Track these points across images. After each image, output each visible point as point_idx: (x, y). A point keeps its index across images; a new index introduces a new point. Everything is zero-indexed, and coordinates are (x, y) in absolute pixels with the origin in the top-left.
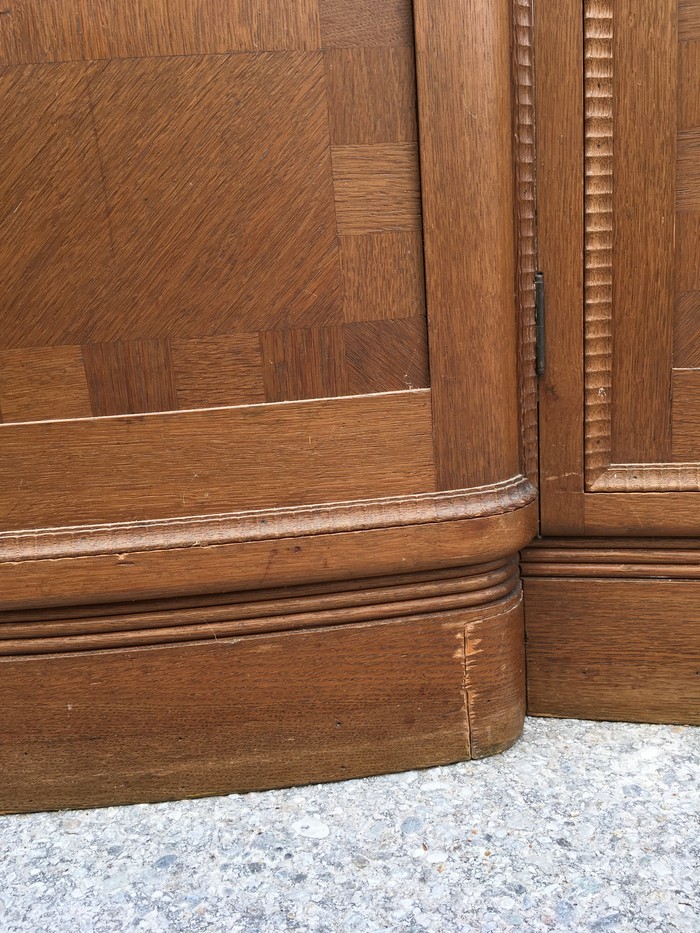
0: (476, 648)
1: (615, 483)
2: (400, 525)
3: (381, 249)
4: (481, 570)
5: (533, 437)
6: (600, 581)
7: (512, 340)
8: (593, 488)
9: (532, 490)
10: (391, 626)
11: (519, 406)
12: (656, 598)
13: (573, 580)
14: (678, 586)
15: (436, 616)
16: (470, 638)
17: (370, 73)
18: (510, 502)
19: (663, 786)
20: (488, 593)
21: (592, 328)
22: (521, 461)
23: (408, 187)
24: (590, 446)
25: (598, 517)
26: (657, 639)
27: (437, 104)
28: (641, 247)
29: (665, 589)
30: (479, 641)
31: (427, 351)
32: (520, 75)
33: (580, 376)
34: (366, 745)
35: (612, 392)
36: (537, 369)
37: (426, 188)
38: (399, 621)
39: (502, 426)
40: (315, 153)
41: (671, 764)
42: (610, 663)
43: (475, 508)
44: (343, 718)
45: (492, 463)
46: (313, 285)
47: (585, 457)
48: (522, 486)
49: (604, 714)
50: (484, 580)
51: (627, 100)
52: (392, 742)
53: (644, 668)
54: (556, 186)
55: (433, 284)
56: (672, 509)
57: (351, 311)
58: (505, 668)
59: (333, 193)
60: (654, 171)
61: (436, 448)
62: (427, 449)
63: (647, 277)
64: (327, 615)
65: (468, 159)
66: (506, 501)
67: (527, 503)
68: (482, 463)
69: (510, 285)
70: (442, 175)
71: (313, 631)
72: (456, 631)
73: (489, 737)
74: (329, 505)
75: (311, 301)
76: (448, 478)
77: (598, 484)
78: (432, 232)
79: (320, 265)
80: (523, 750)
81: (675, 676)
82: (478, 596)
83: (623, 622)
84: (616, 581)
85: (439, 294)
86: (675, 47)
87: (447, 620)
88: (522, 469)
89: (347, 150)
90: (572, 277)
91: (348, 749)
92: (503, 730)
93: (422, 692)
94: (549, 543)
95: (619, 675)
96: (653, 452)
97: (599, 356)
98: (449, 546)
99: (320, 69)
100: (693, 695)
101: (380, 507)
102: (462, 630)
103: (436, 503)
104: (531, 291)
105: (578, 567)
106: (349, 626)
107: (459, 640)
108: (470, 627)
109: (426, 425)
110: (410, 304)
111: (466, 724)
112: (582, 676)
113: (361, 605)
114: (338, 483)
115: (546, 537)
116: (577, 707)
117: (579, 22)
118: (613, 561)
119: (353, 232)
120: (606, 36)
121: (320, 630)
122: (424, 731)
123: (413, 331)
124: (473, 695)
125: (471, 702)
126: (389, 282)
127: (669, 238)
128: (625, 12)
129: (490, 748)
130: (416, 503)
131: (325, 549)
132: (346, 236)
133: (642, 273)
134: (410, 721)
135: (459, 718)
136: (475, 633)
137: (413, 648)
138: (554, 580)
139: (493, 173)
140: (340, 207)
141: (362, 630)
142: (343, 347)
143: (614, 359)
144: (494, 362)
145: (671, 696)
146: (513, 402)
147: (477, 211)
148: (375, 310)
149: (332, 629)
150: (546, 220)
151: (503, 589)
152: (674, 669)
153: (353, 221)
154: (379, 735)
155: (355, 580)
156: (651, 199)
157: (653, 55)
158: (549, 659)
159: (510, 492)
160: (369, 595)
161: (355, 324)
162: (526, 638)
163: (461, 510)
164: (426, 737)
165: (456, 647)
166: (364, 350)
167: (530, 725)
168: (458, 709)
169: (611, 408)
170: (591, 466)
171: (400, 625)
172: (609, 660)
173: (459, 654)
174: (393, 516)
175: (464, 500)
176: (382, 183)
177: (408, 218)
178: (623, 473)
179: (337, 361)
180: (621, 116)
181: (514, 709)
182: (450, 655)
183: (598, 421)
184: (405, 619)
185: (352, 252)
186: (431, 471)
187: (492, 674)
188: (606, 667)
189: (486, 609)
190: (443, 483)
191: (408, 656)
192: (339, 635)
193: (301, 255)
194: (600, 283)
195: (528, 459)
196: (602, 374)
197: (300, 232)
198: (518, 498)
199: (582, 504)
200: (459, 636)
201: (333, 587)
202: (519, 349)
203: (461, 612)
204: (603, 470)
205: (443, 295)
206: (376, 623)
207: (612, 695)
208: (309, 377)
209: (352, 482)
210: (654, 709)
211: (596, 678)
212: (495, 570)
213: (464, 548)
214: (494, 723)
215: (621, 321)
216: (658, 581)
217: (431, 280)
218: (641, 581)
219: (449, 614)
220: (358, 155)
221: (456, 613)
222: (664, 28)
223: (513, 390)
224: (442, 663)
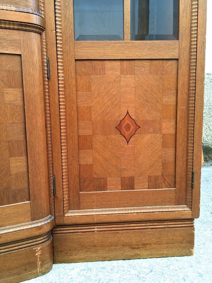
0: (41, 252)
1: (70, 215)
2: (23, 230)
3: (20, 176)
4: (41, 236)
5: (53, 207)
6: (68, 234)
7: (48, 190)
8: (65, 216)
9: (53, 218)
10: (22, 250)
11: (50, 202)
12: (79, 237)
13: (63, 234)
14: (83, 234)
15: (31, 247)
16: (39, 251)
17: (18, 145)
18: (47, 222)
19: (77, 277)
20: (43, 240)
21: (64, 185)
22: (50, 212)
23: (26, 164)
24: (64, 208)
25: (66, 222)
26: (79, 245)
27: (31, 150)
28: (73, 170)
29: (80, 235)
30: (41, 251)
31: (29, 194)
32: (48, 141)
33: (62, 194)
34: (16, 276)
35: (69, 197)
36: (54, 194)
37: (29, 165)
38: (23, 249)
39: (46, 207)
40: (6, 159)
41: (80, 271)
42: (70, 251)
43: (39, 224)
44: (11, 271)
45: (43, 214)
46: (5, 183)
47: (64, 210)
48: (50, 218)
49: (70, 262)
50: (42, 238)
51: (69, 145)
52: (22, 275)
53: (77, 251)
54: (56, 160)
55: (30, 182)
56: (80, 220)
57: (13, 188)
58: (47, 255)
59: (10, 166)
60: (74, 157)
61: (31, 213)
62: (30, 213)
63: (74, 176)
64: (7, 250)
65: (37, 159)
66: (46, 222)
67: (51, 221)
68: (41, 215)
69: (47, 179)
70: (32, 162)
71: (4, 253)
72: (36, 249)
73: (44, 271)
74: (8, 227)
75: (4, 186)
76: (34, 218)
77: (66, 215)
78: (30, 172)
79: (7, 180)
80: (51, 272)
81: (83, 252)
82: (41, 242)
83: (72, 242)
84: (71, 234)
85: (32, 183)
86: (77, 137)
87: (34, 247)
88: (51, 214)
89: (13, 158)
90: (60, 176)
91: (12, 278)
92: (46, 269)
93: (28, 263)
94: (57, 227)
95: (72, 253)
96: (77, 208)
97: (66, 191)
98: (34, 233)
99: (7, 144)
100: (86, 256)
101: (19, 226)
102: (37, 249)
103: (31, 224)
104: (52, 179)
105: (64, 231)
106: (12, 252)
107: (37, 251)
108: (39, 248)
109: (29, 209)
110: (26, 185)
111: (38, 269)
112: (65, 254)
113: (15, 247)
114: (10, 222)
115: (57, 226)
116: (64, 261)
117: (60, 132)
118: (71, 230)
119: (14, 173)
120: (65, 134)
121: (6, 253)
122: (29, 272)
123: (27, 190)
124: (40, 262)
125: (40, 264)
126: (21, 182)
127: (78, 169)
128: (68, 130)
129: (43, 273)
130: (27, 225)
131: (6, 237)
132: (12, 174)
133: (73, 175)
134: (26, 270)
135: (37, 268)
136: (40, 250)
137: (26, 254)
138: (59, 234)
139: (43, 160)
140: (11, 169)
141: (15, 252)
142: (11, 195)
143: (69, 191)
144: (44, 194)
145: (82, 256)
146: (48, 201)
147: (40, 168)
148: (18, 187)
149: (8, 252)
150: (55, 166)
151: (47, 239)
152: (83, 251)
153: (14, 171)
154: (19, 274)
155: (14, 242)
156: (74, 162)
157: (73, 138)
158: (58, 251)
159: (47, 220)
160: (17, 244)
161: (14, 190)
162: (53, 247)
163: (36, 225)
164: (30, 273)
165: (36, 253)
166: (16, 195)
167: (54, 266)
168: (37, 266)
169: (69, 200)
170: (65, 212)
171: (24, 250)
172: (70, 250)
173: (37, 254)
174: (22, 228)
175: (37, 223)
176: (20, 164)
177: (25, 170)
178: (71, 213)
179: (10, 198)
180: (68, 148)
181: (49, 264)
182: (35, 255)
183: (66, 203)
184: (25, 248)
185: (14, 176)
186: (30, 217)
187: (44, 257)
188: (70, 252)
189: (42, 244)
190: (33, 220)
191: (26, 256)
192: (10, 254)
193: (3, 178)
194: (66, 177)
195: (51, 211)
196: (67, 194)
197: (2, 174)
198: (49, 221)
199: (63, 219)
200: (37, 250)
201: (9, 244)
202: (49, 191)
203: (37, 245)
204: (68, 212)
205: (33, 183)
206: (18, 250)
207: (71, 257)
208: (4, 201)
209: (13, 222)
210: (79, 259)
211: (68, 254)
212: (45, 235)
213: (37, 233)
214: (45, 268)
215: (70, 184)
216: (79, 233)
217: (30, 181)
218: (76, 233)
219: (34, 246)
220: (15, 159)
221: (36, 246)
222: (75, 133)
223: (48, 199)
224: (33, 257)
